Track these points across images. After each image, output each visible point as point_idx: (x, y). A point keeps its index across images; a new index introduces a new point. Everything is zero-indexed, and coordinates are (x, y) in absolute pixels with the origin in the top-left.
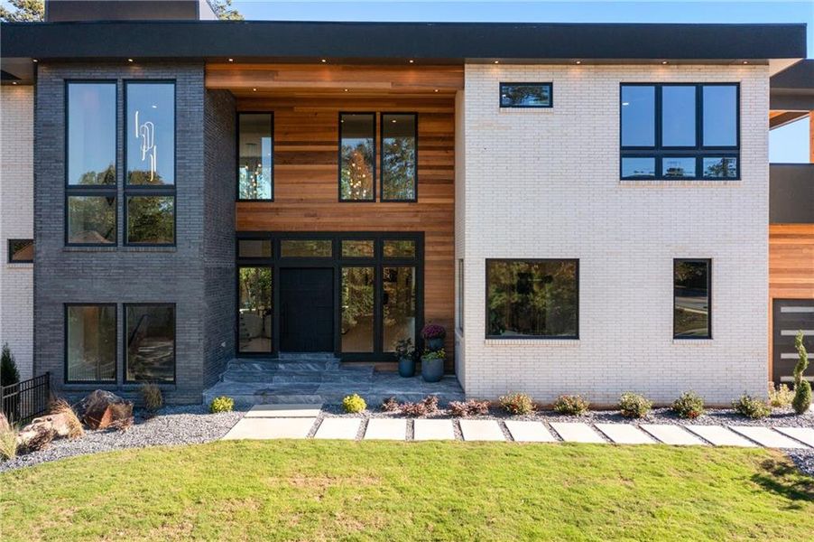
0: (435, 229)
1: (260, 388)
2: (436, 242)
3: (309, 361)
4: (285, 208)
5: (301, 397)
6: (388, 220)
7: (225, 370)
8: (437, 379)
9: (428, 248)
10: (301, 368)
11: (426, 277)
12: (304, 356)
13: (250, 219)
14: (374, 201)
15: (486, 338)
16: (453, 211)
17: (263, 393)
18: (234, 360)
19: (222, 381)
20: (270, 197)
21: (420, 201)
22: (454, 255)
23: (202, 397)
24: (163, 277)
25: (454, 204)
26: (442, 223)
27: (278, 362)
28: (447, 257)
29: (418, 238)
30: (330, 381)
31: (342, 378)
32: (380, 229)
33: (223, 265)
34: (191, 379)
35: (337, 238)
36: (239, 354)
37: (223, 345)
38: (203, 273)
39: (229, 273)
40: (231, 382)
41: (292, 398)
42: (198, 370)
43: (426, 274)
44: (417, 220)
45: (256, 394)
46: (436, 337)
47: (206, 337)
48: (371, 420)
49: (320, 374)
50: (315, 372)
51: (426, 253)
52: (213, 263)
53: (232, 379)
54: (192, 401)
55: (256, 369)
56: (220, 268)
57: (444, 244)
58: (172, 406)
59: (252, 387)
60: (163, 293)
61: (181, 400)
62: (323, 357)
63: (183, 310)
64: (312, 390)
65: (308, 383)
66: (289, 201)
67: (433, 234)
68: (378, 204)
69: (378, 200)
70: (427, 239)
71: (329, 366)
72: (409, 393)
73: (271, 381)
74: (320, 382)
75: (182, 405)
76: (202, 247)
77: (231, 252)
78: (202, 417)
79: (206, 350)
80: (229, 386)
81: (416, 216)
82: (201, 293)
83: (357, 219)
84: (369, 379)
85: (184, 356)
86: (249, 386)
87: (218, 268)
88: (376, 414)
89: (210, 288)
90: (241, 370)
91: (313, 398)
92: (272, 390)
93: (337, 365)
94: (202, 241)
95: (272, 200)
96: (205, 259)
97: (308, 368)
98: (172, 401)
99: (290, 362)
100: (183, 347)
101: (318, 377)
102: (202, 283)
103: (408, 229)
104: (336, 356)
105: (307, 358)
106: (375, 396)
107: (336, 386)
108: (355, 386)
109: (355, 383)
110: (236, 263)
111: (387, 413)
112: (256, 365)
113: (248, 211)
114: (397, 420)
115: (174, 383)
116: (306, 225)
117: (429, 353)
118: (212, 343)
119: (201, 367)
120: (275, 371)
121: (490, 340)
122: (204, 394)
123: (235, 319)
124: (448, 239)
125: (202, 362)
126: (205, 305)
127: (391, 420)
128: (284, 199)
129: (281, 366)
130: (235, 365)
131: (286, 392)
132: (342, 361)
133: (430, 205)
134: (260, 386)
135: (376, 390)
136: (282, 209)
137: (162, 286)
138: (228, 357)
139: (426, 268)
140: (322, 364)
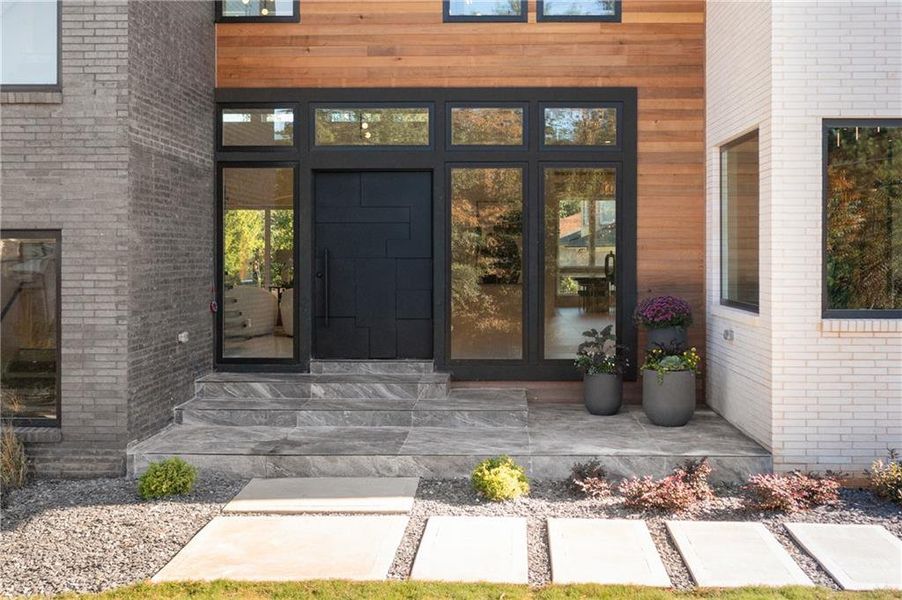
0: (661, 81)
1: (267, 437)
2: (663, 112)
3: (380, 379)
4: (327, 37)
5: (364, 461)
6: (552, 62)
7: (187, 397)
8: (683, 421)
9: (644, 125)
10: (360, 393)
11: (640, 190)
12: (367, 367)
13: (247, 60)
14: (522, 18)
15: (824, 316)
16: (700, 43)
17: (274, 451)
18: (212, 376)
19: (180, 421)
20: (290, 13)
21: (626, 18)
22: (703, 139)
23: (125, 460)
24: (32, 166)
25: (703, 25)
26: (677, 68)
27: (309, 379)
28: (689, 146)
29: (622, 101)
30: (432, 423)
31: (458, 416)
32: (537, 83)
33: (182, 154)
34: (98, 417)
35: (440, 101)
36: (222, 363)
37: (183, 337)
38: (126, 155)
39: (200, 177)
40: (201, 425)
41: (342, 463)
42: (115, 394)
43: (640, 182)
44: (619, 61)
45: (254, 453)
46: (671, 324)
47: (135, 313)
48: (551, 521)
49: (406, 407)
50: (393, 403)
51: (640, 137)
52: (157, 140)
53: (203, 418)
54: (102, 468)
55: (260, 396)
56: (175, 159)
57: (680, 114)
58: (51, 480)
59: (247, 435)
60: (28, 205)
61: (72, 467)
62: (409, 368)
63: (78, 247)
64: (391, 443)
65: (378, 428)
66: (333, 20)
67: (657, 93)
68: (532, 27)
69: (532, 16)
70: (643, 104)
71: (424, 389)
72: (628, 451)
73: (293, 422)
74: (408, 423)
75: (74, 478)
76: (125, 92)
77: (203, 129)
78: (116, 511)
79: (135, 348)
80: (191, 433)
81: (617, 52)
82: (122, 204)
83: (487, 60)
84: (522, 419)
85: (82, 359)
86: (241, 433)
87: (169, 157)
88: (560, 505)
89: (145, 196)
90: (223, 398)
91: (395, 463)
92: (294, 444)
93: (444, 386)
94: (123, 77)
95: (294, 19)
96: (134, 124)
97: (376, 393)
98: (53, 467)
99: (338, 380)
100: (79, 336)
101: (402, 414)
102: (122, 180)
103: (600, 83)
104: (439, 368)
105: (374, 372)
106: (546, 460)
107: (448, 435)
108: (492, 435)
109: (490, 428)
110: (215, 159)
111: (587, 503)
112: (259, 387)
113: (241, 44)
114: (618, 522)
115: (57, 424)
116: (370, 73)
117: (661, 357)
118: (153, 329)
119: (122, 387)
120: (303, 400)
121: (835, 322)
122: (129, 452)
123: (212, 285)
124: (689, 104)
125: (124, 373)
126: (133, 235)
127: (603, 523)
128: (320, 17)
129: (317, 389)
130: (211, 387)
131: (328, 449)
132: (454, 379)
133: (650, 26)
134: (269, 434)
135: (545, 444)
136: (316, 37)
137: (27, 187)
138: (198, 368)
139: (641, 169)
140: (411, 384)
